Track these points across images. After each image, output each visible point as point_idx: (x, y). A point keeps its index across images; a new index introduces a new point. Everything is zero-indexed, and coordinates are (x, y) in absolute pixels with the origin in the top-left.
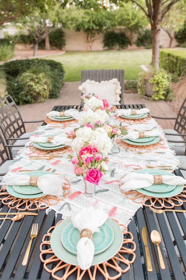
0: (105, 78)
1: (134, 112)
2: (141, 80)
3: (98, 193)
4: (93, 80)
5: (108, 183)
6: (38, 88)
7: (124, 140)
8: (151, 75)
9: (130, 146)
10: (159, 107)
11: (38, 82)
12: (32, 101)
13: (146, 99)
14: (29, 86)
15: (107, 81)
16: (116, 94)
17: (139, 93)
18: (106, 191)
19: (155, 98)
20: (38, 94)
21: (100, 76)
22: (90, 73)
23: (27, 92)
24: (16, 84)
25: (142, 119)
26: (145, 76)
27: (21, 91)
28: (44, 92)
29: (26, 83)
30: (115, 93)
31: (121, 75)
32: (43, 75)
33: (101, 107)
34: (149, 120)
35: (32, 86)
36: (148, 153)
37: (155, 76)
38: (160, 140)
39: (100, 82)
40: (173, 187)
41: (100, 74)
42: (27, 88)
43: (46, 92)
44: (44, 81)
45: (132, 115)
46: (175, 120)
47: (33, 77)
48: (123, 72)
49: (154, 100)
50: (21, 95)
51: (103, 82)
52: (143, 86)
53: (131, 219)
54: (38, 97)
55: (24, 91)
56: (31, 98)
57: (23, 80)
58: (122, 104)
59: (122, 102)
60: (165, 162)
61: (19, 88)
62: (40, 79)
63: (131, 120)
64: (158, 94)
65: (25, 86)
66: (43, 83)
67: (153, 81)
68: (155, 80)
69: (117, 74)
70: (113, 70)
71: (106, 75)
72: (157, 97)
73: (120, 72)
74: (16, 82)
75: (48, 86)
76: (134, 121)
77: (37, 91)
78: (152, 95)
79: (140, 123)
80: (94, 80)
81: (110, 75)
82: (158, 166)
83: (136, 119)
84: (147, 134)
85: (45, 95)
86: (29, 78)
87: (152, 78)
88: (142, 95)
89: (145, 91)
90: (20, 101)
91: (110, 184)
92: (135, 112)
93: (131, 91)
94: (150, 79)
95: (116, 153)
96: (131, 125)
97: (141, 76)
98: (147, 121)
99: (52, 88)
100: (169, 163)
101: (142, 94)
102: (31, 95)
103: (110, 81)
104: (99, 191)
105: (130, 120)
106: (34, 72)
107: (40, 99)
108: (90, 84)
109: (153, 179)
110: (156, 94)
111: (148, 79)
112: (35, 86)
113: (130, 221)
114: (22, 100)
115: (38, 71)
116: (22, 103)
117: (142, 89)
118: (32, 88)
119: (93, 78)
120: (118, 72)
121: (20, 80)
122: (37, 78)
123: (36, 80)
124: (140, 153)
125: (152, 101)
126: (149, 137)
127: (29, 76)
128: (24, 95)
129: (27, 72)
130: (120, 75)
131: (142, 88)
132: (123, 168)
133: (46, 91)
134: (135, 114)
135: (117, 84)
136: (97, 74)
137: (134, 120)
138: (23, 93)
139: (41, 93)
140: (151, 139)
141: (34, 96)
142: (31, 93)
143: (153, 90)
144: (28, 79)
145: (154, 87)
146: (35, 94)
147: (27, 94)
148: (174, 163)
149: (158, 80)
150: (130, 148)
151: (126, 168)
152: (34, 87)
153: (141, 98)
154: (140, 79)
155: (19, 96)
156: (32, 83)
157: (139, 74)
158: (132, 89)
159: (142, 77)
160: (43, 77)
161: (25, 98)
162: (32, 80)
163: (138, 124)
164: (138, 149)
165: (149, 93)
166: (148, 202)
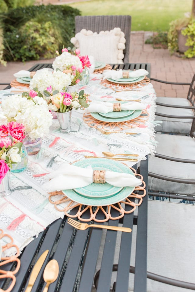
0: (106, 27)
1: (126, 74)
2: (172, 32)
3: (16, 191)
4: (90, 30)
5: (38, 176)
6: (42, 41)
7: (91, 114)
8: (185, 25)
9: (98, 122)
10: (191, 67)
11: (43, 34)
12: (37, 57)
13: (177, 56)
14: (32, 38)
15: (107, 32)
16: (119, 49)
17: (170, 48)
18: (27, 189)
19: (187, 56)
20: (44, 48)
21: (99, 25)
22: (87, 20)
23: (31, 46)
24: (17, 36)
25: (135, 84)
26: (177, 26)
27: (24, 44)
28: (52, 46)
29: (29, 35)
30: (117, 47)
31: (126, 24)
32: (49, 24)
33: (71, 67)
34: (144, 86)
35: (35, 38)
36: (117, 133)
37: (189, 26)
38: (142, 116)
39: (98, 33)
40: (118, 189)
41: (99, 21)
42: (30, 41)
43: (54, 47)
44: (51, 33)
45: (124, 78)
46: (189, 86)
47: (38, 27)
48: (129, 18)
49: (187, 58)
50: (23, 50)
51: (102, 32)
52: (174, 40)
53: (35, 237)
54: (44, 53)
55: (27, 45)
56: (36, 54)
57: (26, 30)
58: (126, 63)
59: (126, 61)
60: (134, 148)
61: (22, 41)
62: (46, 30)
63: (120, 85)
64: (192, 51)
65: (28, 39)
66: (50, 34)
67: (186, 32)
68: (189, 32)
69: (122, 21)
70: (116, 17)
71: (108, 23)
72: (191, 54)
73: (125, 18)
74: (18, 34)
75: (56, 39)
76: (123, 87)
77: (42, 44)
78: (185, 51)
79: (131, 90)
80: (92, 31)
81: (112, 23)
82: (119, 154)
83: (127, 84)
84: (124, 106)
85: (52, 50)
86: (33, 29)
87: (186, 29)
88: (173, 52)
89: (177, 46)
90: (23, 57)
91: (40, 178)
92: (128, 75)
93: (163, 45)
94: (183, 30)
95: (74, 132)
96: (117, 92)
97: (172, 26)
98: (141, 88)
99: (62, 41)
100: (138, 150)
101: (173, 49)
102: (36, 49)
103: (112, 31)
104: (17, 187)
105: (118, 85)
106: (40, 21)
107: (47, 55)
108: (86, 35)
109: (91, 176)
110: (189, 50)
111: (181, 30)
112: (39, 38)
113: (33, 239)
114: (25, 56)
115: (45, 19)
116: (25, 59)
117: (174, 44)
118: (36, 41)
119: (90, 27)
120: (122, 19)
121: (22, 31)
122: (42, 28)
123: (41, 31)
124: (105, 133)
125: (184, 59)
126: (128, 111)
127: (33, 26)
128: (26, 50)
129: (32, 21)
130: (125, 22)
131: (173, 42)
132: (71, 155)
133: (53, 45)
134: (127, 78)
135: (120, 35)
136: (96, 22)
137: (124, 85)
138: (25, 47)
139: (47, 48)
140: (130, 113)
141: (40, 51)
142: (35, 47)
143: (187, 44)
144: (31, 30)
145: (187, 40)
146: (40, 49)
147: (31, 49)
148: (144, 151)
149: (192, 32)
150: (96, 125)
151: (76, 154)
152: (38, 40)
153: (172, 55)
154: (170, 31)
155: (21, 51)
156: (36, 35)
157: (171, 24)
158: (162, 43)
159: (174, 27)
160: (49, 27)
161: (27, 54)
162: (36, 31)
163: (127, 90)
164: (106, 127)
165: (182, 49)
166: (75, 210)
